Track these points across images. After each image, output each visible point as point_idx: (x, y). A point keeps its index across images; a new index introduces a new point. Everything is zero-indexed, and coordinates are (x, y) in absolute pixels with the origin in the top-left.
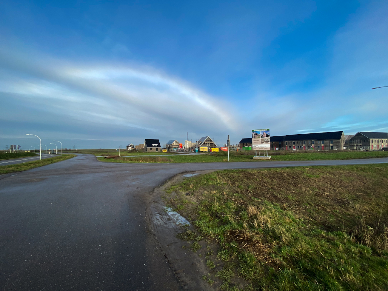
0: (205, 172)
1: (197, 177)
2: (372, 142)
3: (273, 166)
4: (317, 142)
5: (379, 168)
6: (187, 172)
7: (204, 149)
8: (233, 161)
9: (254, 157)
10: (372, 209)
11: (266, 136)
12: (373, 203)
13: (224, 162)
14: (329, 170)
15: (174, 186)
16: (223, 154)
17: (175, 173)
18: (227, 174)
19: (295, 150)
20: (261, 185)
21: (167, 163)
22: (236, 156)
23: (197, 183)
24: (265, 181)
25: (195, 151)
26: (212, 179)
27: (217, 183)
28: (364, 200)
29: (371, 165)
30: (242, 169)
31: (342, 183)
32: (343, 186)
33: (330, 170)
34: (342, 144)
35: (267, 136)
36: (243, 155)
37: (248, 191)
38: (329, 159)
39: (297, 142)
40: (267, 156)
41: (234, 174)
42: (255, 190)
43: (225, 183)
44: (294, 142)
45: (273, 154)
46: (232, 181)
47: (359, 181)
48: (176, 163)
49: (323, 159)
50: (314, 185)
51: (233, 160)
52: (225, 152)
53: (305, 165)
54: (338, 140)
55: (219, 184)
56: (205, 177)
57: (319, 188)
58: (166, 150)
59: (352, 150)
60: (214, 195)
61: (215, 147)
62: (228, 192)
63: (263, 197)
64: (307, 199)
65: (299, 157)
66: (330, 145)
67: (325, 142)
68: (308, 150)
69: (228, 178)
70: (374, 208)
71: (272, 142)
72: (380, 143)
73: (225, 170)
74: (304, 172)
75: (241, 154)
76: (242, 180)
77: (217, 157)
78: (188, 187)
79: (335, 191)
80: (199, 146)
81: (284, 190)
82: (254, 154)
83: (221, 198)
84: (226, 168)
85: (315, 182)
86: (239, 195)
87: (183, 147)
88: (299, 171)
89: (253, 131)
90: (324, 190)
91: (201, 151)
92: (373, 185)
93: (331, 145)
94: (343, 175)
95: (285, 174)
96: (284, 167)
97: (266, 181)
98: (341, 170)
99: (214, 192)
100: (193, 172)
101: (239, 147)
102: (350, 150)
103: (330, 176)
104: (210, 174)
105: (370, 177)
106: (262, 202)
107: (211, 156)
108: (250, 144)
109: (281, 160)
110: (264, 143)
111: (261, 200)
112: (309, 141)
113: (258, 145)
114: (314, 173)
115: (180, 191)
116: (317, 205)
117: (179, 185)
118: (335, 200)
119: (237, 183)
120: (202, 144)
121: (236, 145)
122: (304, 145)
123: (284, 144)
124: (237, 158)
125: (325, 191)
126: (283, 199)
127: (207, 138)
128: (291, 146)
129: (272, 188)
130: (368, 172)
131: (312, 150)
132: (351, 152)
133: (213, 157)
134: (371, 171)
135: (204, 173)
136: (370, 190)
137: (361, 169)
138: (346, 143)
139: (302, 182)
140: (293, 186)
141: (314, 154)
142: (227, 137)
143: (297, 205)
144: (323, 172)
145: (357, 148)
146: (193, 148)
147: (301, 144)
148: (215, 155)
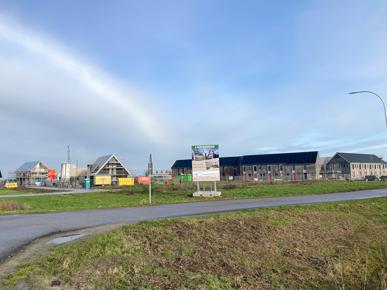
0: (101, 230)
1: (82, 241)
2: (353, 168)
3: (224, 210)
4: (286, 167)
5: (362, 205)
6: (60, 232)
7: (103, 179)
8: (158, 204)
9: (195, 194)
10: (357, 270)
11: (214, 158)
12: (358, 260)
13: (141, 206)
14: (301, 211)
15: (23, 267)
16: (141, 190)
17: (31, 236)
18: (144, 229)
19: (256, 179)
20: (202, 246)
21: (15, 214)
22: (164, 194)
23: (80, 255)
24: (210, 237)
25: (83, 185)
26: (113, 242)
27: (123, 250)
28: (346, 256)
29: (352, 201)
30: (172, 218)
31: (318, 231)
32: (319, 236)
33: (303, 212)
34: (318, 170)
35: (216, 156)
36: (176, 189)
37: (179, 259)
38: (301, 194)
39: (259, 166)
40: (216, 192)
41: (158, 230)
42: (192, 257)
43: (138, 249)
44: (255, 168)
45: (225, 188)
46: (152, 243)
47: (339, 227)
48: (36, 213)
49: (293, 194)
50: (282, 238)
51: (158, 201)
52: (146, 185)
53: (270, 205)
54: (313, 165)
55: (127, 252)
56: (100, 240)
57: (288, 242)
58: (16, 184)
59: (330, 179)
60: (114, 277)
61: (126, 177)
62: (143, 266)
63: (205, 269)
64: (272, 263)
65: (262, 192)
66: (302, 172)
67: (297, 167)
68: (275, 180)
69: (145, 239)
70: (359, 267)
71: (224, 167)
72: (363, 169)
73: (141, 223)
74: (268, 218)
75: (174, 189)
76: (172, 240)
77: (129, 197)
78: (59, 267)
79: (309, 244)
80: (92, 175)
81: (239, 251)
82: (195, 188)
83: (129, 282)
84: (143, 219)
85: (283, 233)
86: (164, 270)
87: (56, 178)
88: (261, 215)
89: (193, 147)
90: (295, 246)
91: (96, 184)
92: (356, 232)
93: (304, 171)
94: (319, 218)
95: (241, 223)
96: (240, 210)
97: (212, 237)
98: (316, 210)
99: (116, 270)
100: (74, 230)
101: (170, 175)
102: (328, 179)
103: (303, 221)
104: (111, 234)
105: (352, 220)
106: (202, 278)
107: (116, 195)
108: (189, 170)
109: (236, 198)
110: (211, 168)
111: (202, 274)
112: (275, 165)
113: (201, 172)
114: (282, 217)
115: (38, 278)
116: (286, 272)
117: (37, 263)
118: (309, 260)
119: (161, 247)
120: (99, 170)
121: (167, 172)
122: (269, 172)
123: (241, 169)
124: (166, 196)
125: (297, 247)
126: (237, 268)
127: (110, 158)
128: (251, 174)
129: (221, 250)
130: (349, 212)
131: (280, 180)
132: (329, 182)
133: (120, 197)
134: (353, 210)
135: (99, 232)
136: (353, 240)
137: (341, 209)
138: (322, 169)
139: (265, 234)
140: (253, 242)
141: (283, 187)
142: (149, 157)
143: (258, 275)
144: (294, 216)
145: (335, 177)
146: (80, 179)
147: (264, 170)
148: (125, 191)
